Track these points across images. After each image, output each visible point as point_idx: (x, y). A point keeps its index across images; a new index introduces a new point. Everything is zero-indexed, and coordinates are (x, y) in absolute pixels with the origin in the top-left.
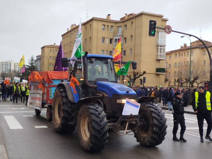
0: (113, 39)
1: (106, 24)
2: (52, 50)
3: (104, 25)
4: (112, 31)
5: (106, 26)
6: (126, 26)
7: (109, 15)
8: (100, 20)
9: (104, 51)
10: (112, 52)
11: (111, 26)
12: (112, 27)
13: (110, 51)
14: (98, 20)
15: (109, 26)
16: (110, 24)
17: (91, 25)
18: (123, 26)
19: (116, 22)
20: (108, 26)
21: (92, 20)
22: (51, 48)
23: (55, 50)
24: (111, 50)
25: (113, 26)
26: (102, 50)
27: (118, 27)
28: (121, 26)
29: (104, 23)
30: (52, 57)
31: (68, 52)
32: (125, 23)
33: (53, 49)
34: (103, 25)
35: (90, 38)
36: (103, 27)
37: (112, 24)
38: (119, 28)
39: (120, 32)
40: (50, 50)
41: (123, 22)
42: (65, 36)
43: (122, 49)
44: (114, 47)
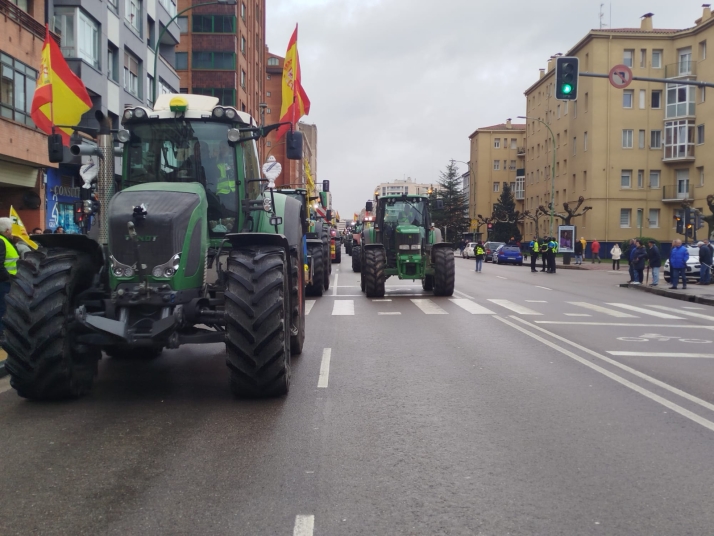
0: (660, 91)
1: (637, 46)
2: (502, 140)
3: (632, 51)
4: (660, 67)
5: (638, 54)
6: (703, 44)
7: (649, 15)
8: (615, 37)
9: (630, 132)
10: (658, 133)
11: (654, 50)
12: (658, 52)
13: (653, 133)
14: (607, 37)
15: (649, 53)
16: (650, 46)
17: (587, 55)
18: (696, 48)
19: (673, 36)
20: (644, 51)
21: (589, 38)
22: (498, 136)
23: (509, 140)
24: (656, 128)
25: (661, 50)
26: (625, 131)
27: (679, 50)
28: (689, 48)
29: (630, 44)
30: (502, 162)
31: (542, 143)
32: (701, 38)
33: (502, 137)
34: (626, 50)
35: (587, 94)
36: (628, 55)
37: (659, 45)
38: (683, 53)
39: (687, 66)
40: (493, 141)
41: (695, 32)
42: (535, 93)
43: (692, 121)
44: (667, 119)
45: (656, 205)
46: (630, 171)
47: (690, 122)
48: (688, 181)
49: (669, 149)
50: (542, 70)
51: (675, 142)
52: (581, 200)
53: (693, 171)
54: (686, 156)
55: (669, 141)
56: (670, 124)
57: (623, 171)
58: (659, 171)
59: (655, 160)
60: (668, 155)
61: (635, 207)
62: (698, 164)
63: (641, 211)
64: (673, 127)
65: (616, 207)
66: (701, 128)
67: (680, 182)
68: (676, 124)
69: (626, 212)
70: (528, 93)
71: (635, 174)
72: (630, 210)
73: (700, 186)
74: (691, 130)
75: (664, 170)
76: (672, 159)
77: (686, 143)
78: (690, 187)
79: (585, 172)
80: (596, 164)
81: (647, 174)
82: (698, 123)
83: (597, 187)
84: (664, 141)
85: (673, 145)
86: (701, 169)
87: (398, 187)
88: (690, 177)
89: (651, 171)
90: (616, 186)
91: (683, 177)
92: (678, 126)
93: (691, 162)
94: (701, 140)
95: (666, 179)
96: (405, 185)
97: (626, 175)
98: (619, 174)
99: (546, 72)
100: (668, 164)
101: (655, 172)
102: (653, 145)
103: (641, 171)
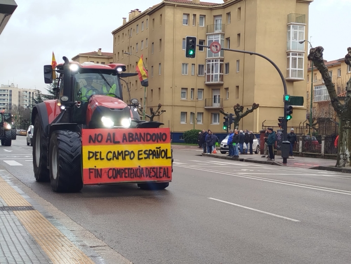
0: (204, 40)
1: (191, 12)
3: (188, 15)
4: (204, 26)
5: (191, 17)
6: (229, 14)
8: (178, 6)
9: (187, 65)
10: (203, 66)
11: (200, 15)
12: (203, 17)
13: (199, 66)
14: (174, 6)
15: (198, 17)
16: (198, 13)
17: (161, 15)
18: (224, 16)
19: (212, 8)
20: (195, 15)
21: (163, 5)
24: (201, 63)
25: (205, 16)
26: (183, 64)
27: (215, 16)
28: (220, 16)
29: (187, 11)
32: (227, 10)
34: (184, 14)
35: (161, 40)
36: (185, 17)
37: (203, 12)
38: (216, 19)
39: (219, 27)
41: (224, 7)
42: (120, 33)
43: (222, 60)
44: (208, 58)
45: (202, 110)
46: (187, 89)
47: (221, 61)
48: (219, 96)
49: (209, 76)
50: (124, 19)
51: (212, 73)
52: (160, 106)
53: (222, 90)
54: (218, 81)
55: (208, 72)
56: (210, 61)
57: (182, 88)
58: (203, 89)
59: (200, 83)
60: (208, 80)
61: (189, 111)
62: (225, 86)
63: (192, 113)
64: (211, 63)
65: (178, 111)
66: (227, 65)
67: (215, 96)
68: (213, 61)
69: (184, 114)
70: (114, 33)
71: (189, 91)
72: (186, 113)
73: (226, 99)
74: (221, 65)
75: (206, 89)
76: (211, 82)
77: (219, 73)
78: (221, 100)
79: (160, 88)
80: (167, 84)
81: (196, 91)
82: (225, 62)
83: (167, 98)
84: (206, 72)
85: (211, 74)
86: (227, 89)
87: (4, 90)
88: (221, 94)
89: (198, 89)
90: (178, 98)
91: (216, 94)
92: (214, 62)
93: (222, 85)
94: (227, 72)
95: (207, 94)
96: (9, 89)
97: (184, 91)
98: (180, 90)
99: (127, 21)
100: (208, 86)
101: (200, 90)
102: (199, 74)
103: (193, 89)
